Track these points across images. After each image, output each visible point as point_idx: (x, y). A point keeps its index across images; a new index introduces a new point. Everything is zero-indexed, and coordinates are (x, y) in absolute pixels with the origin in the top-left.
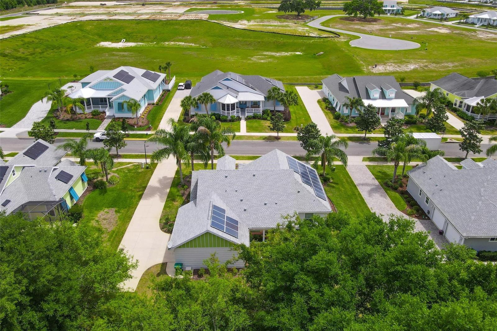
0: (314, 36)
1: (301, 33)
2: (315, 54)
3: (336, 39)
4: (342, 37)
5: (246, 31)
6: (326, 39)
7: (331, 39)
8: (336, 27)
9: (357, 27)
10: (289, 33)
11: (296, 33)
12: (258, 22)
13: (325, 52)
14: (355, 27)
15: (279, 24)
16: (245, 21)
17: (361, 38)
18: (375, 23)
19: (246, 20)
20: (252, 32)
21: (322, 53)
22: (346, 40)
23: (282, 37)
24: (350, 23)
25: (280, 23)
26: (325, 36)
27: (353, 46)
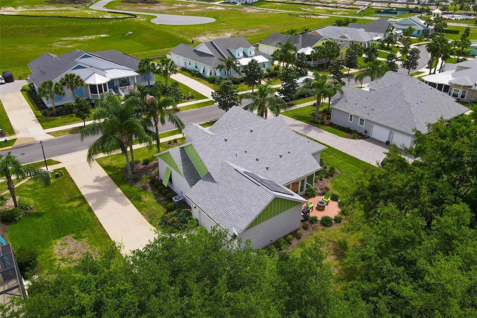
0: (109, 18)
1: (93, 15)
2: (124, 34)
3: (135, 19)
4: (138, 17)
5: (22, 17)
6: (125, 20)
7: (131, 20)
8: (123, 9)
9: (145, 8)
10: (79, 17)
11: (87, 16)
12: (28, 8)
13: (134, 32)
14: (143, 8)
15: (57, 9)
16: (10, 8)
17: (158, 17)
18: (158, 4)
19: (10, 6)
20: (31, 17)
21: (130, 33)
22: (145, 20)
23: (74, 21)
24: (134, 5)
25: (57, 7)
26: (121, 17)
27: (157, 24)
